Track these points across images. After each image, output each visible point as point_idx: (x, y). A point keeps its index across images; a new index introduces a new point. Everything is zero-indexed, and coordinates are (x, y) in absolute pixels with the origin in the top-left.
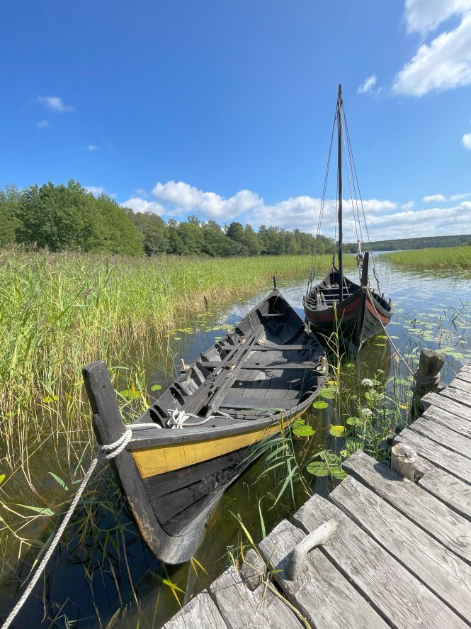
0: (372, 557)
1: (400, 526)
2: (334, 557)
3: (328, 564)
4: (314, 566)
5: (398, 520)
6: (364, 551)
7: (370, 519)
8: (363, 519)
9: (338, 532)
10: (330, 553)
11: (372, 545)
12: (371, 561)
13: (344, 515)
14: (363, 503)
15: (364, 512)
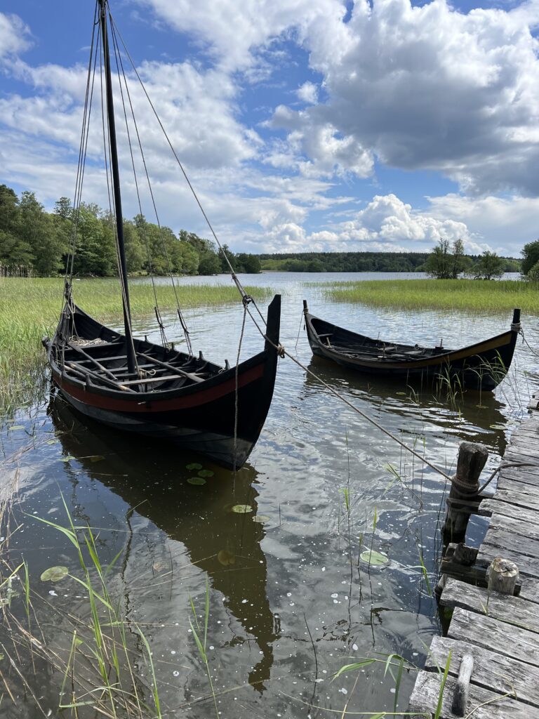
0: (516, 672)
1: (525, 638)
2: (486, 684)
3: (485, 691)
4: (474, 698)
5: (521, 634)
6: (508, 670)
7: (497, 641)
8: (492, 644)
9: (477, 662)
10: (480, 682)
11: (510, 662)
12: (517, 676)
13: (474, 646)
14: (484, 630)
15: (489, 637)
